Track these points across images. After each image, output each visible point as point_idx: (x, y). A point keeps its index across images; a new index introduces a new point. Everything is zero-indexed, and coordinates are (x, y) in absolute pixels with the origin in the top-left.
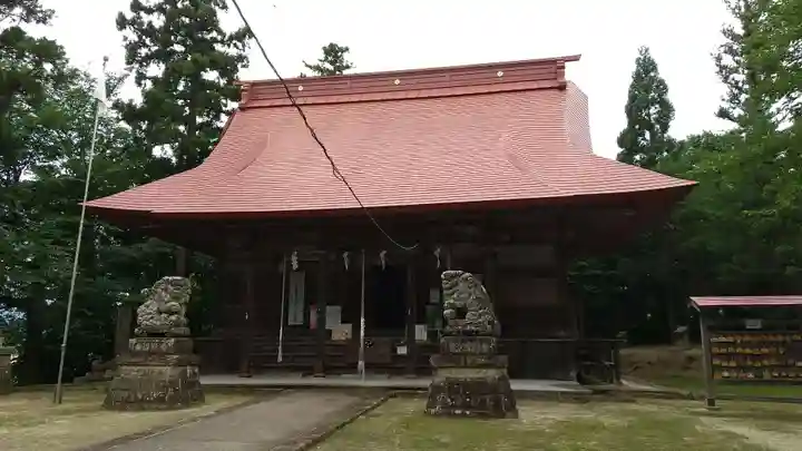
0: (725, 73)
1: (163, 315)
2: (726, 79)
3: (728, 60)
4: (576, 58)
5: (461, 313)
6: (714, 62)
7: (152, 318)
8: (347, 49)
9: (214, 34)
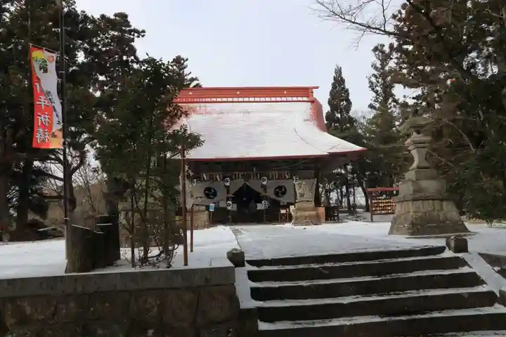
0: (372, 86)
2: (373, 89)
3: (373, 80)
4: (317, 88)
5: (302, 195)
6: (368, 81)
8: (187, 60)
9: (133, 58)
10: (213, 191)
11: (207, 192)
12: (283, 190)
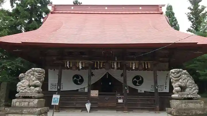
1: (31, 87)
2: (190, 20)
7: (25, 88)
10: (80, 78)
11: (75, 78)
12: (141, 79)
